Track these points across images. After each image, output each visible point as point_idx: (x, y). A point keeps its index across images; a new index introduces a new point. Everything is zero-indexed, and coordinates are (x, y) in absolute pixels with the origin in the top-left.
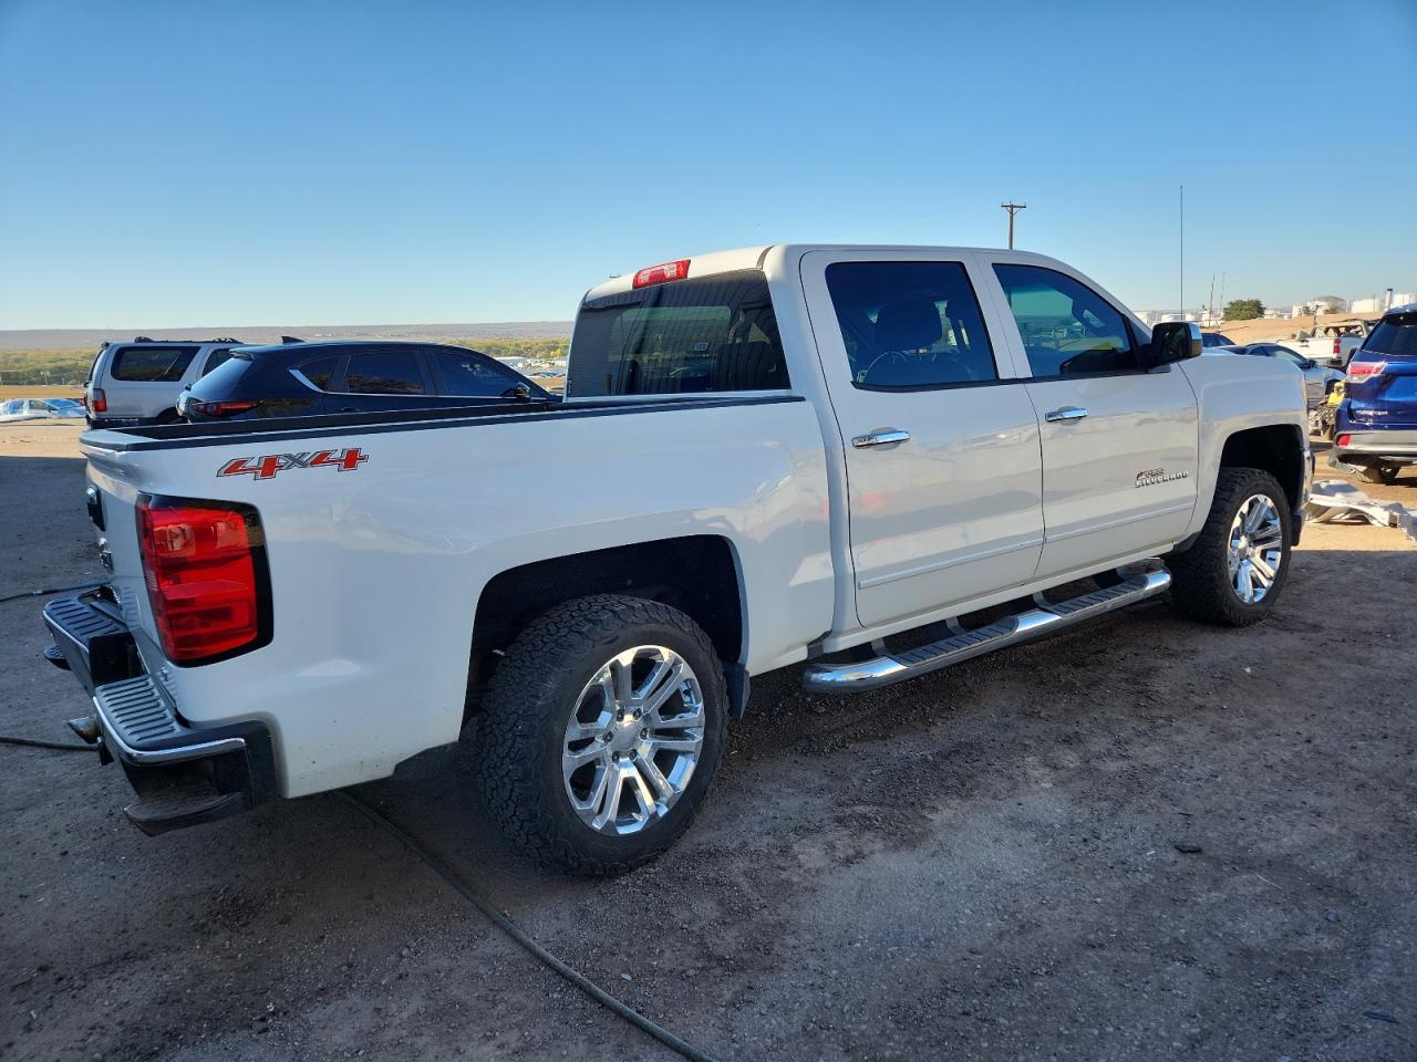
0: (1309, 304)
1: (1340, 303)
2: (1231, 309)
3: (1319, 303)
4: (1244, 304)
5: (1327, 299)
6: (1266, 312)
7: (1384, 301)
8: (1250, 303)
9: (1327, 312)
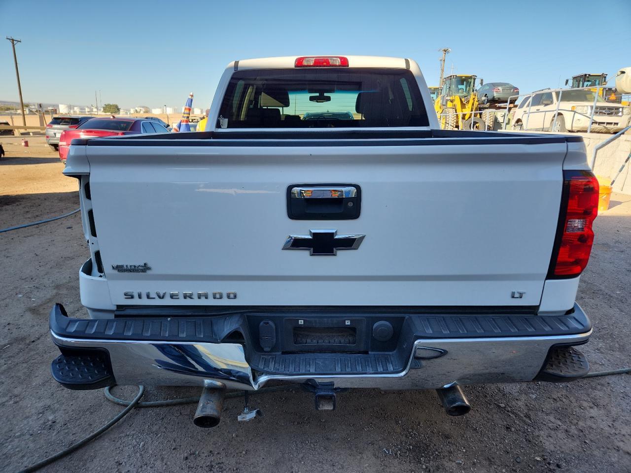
0: (136, 109)
1: (148, 110)
2: (106, 107)
3: (141, 109)
4: (111, 106)
5: (143, 107)
6: (121, 110)
7: (163, 110)
8: (114, 105)
9: (144, 112)
